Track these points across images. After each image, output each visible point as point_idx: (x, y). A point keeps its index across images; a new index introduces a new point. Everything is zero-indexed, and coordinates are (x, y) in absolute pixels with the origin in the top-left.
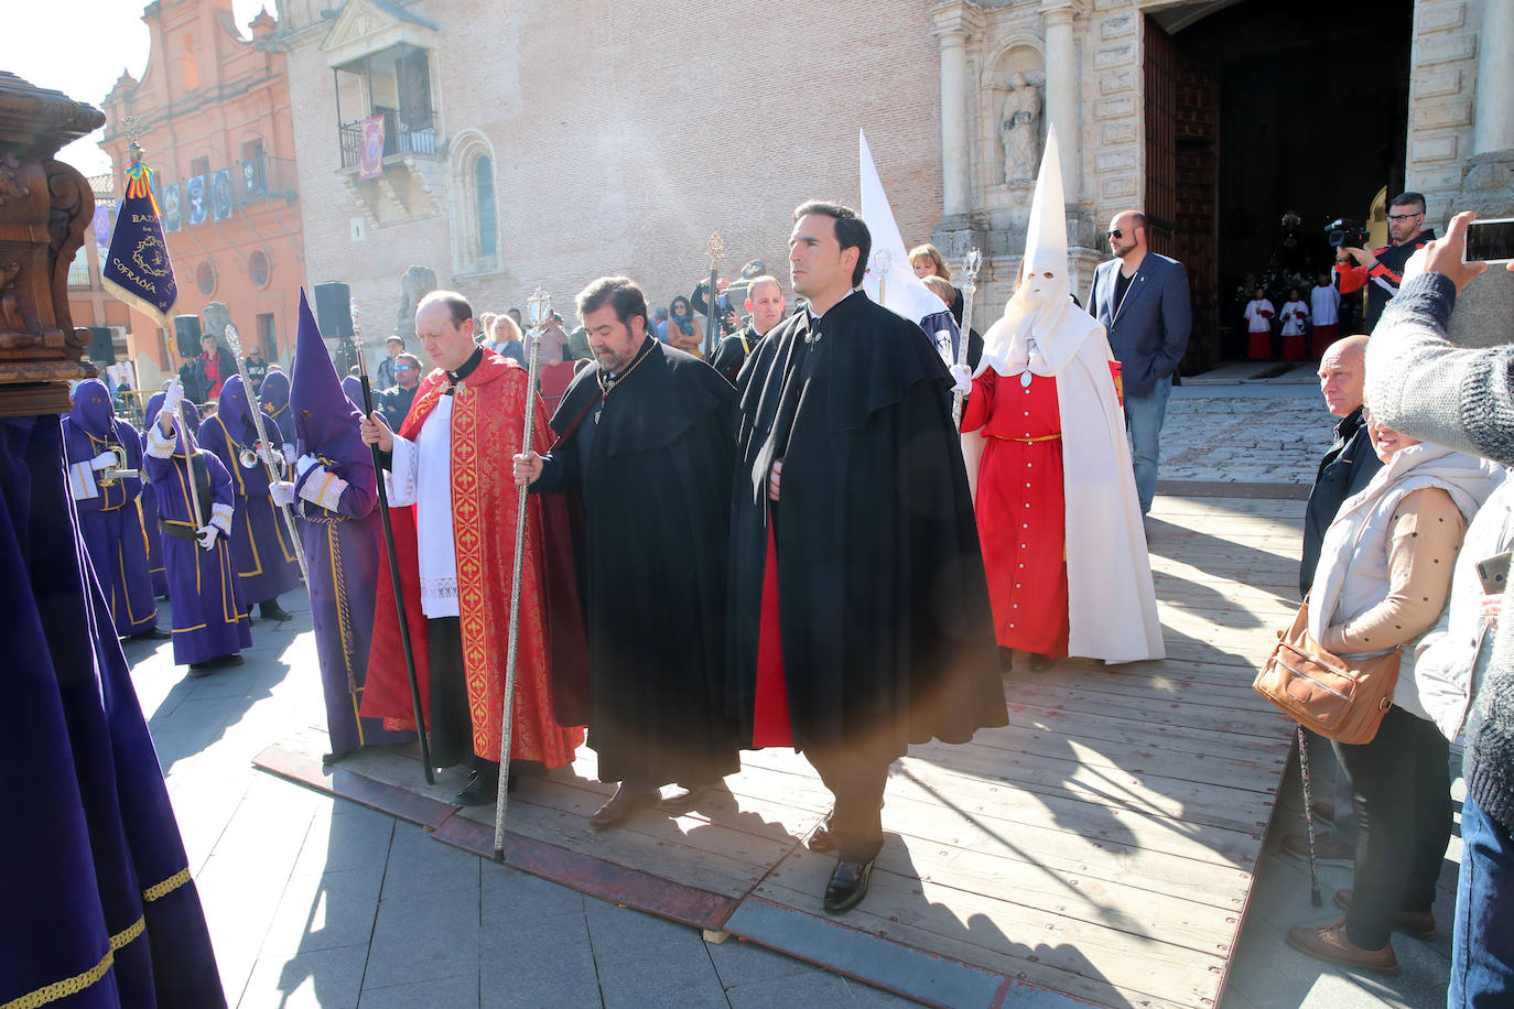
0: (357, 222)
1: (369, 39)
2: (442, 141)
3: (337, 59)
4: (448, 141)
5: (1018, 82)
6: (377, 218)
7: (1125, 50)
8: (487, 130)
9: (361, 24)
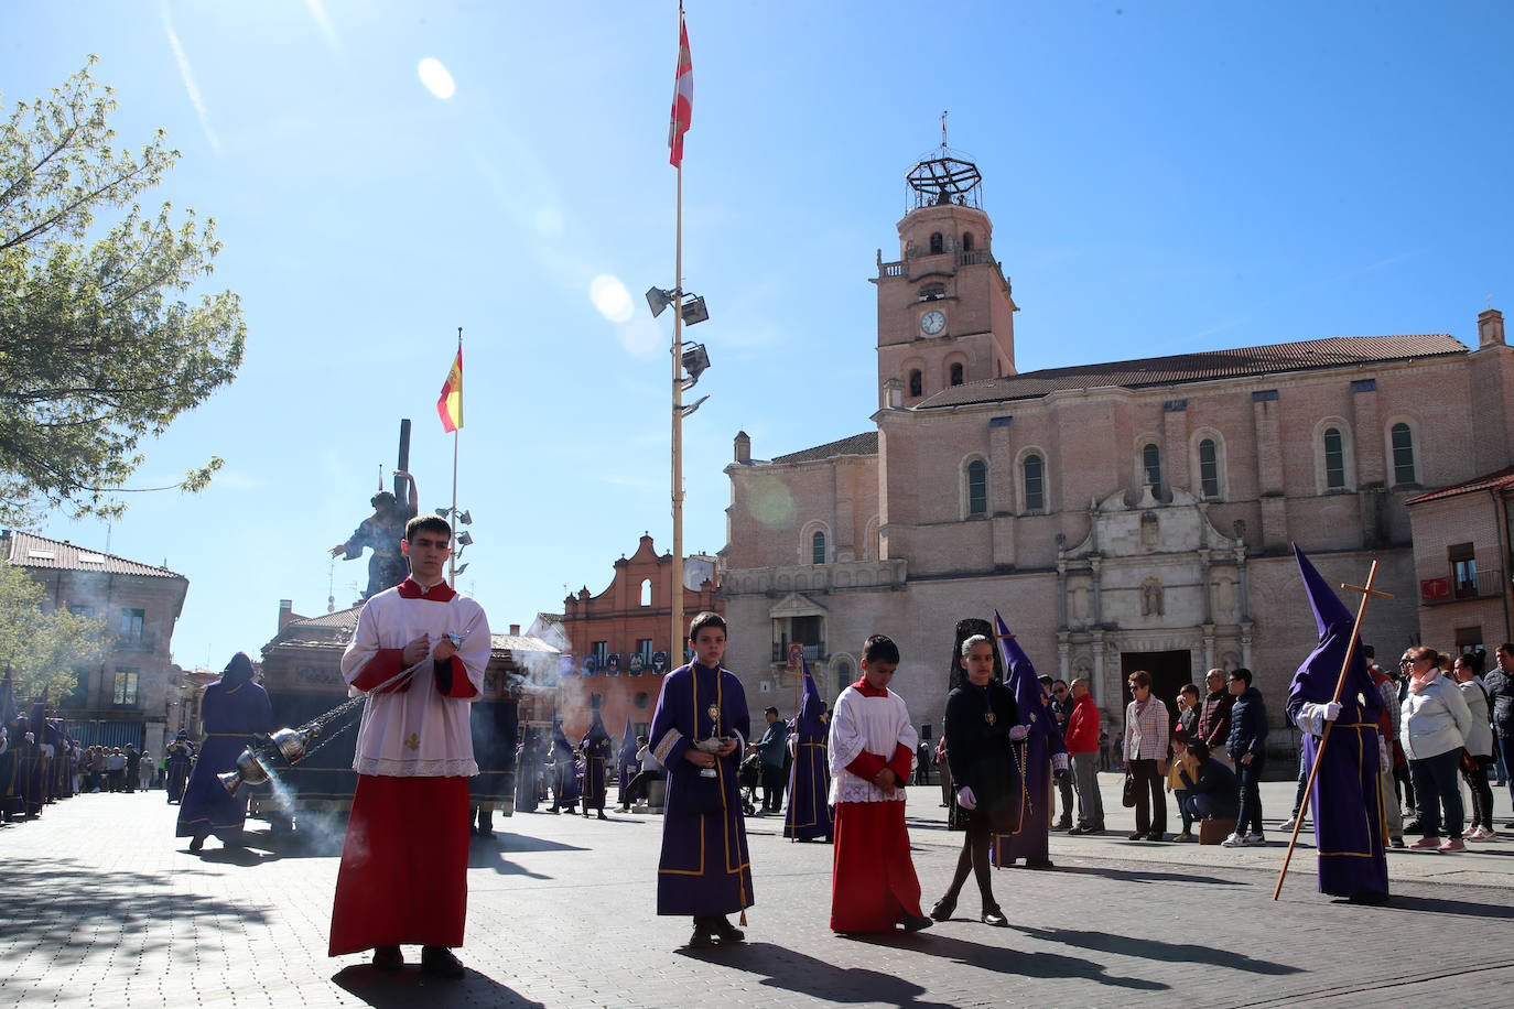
0: (763, 684)
1: (798, 611)
2: (826, 654)
3: (776, 616)
4: (829, 656)
5: (1083, 668)
6: (781, 683)
7: (1116, 663)
8: (853, 654)
9: (795, 604)
